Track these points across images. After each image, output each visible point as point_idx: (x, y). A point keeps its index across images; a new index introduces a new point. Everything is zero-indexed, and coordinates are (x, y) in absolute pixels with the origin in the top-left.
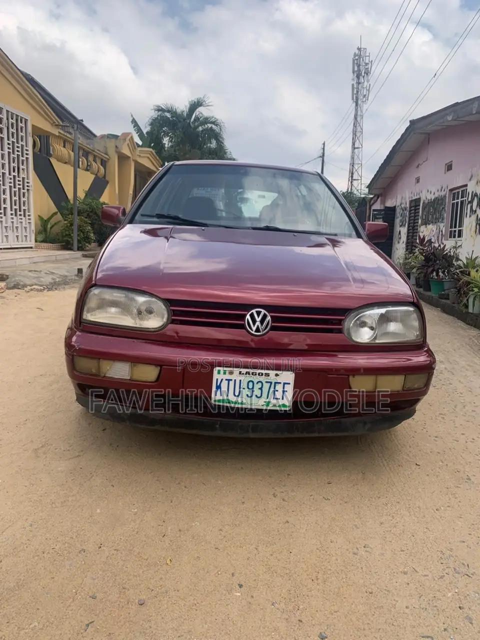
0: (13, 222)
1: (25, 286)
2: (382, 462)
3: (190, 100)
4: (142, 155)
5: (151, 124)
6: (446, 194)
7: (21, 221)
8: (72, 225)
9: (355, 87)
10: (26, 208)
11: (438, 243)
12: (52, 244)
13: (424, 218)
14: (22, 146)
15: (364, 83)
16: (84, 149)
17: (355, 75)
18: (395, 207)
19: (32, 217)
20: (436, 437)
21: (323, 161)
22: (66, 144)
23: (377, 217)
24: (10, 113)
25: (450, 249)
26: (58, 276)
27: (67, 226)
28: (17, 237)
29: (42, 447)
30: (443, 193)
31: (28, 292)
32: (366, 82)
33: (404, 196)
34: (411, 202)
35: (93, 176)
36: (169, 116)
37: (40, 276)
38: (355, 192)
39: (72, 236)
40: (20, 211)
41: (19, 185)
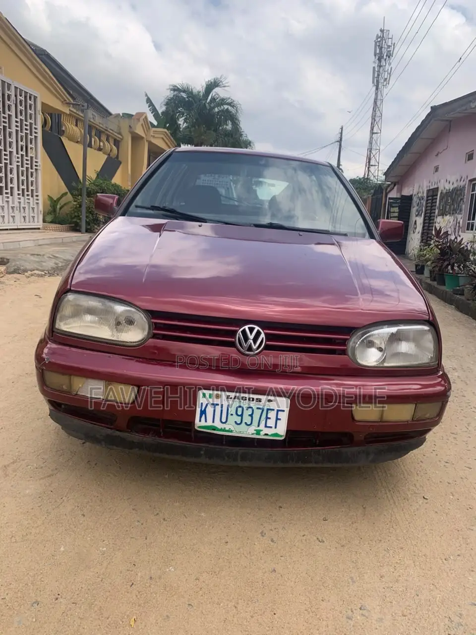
0: (20, 203)
1: (25, 271)
2: (386, 493)
3: (207, 80)
4: (156, 136)
5: (167, 104)
6: (465, 185)
7: (28, 201)
8: (80, 206)
9: (376, 70)
10: (34, 188)
11: (455, 235)
12: (60, 226)
13: (441, 208)
14: (31, 124)
15: (385, 66)
16: (97, 129)
17: (377, 58)
18: (411, 196)
19: (40, 198)
20: (447, 462)
21: (340, 145)
22: (79, 123)
23: (393, 205)
24: (19, 90)
25: (468, 243)
26: (61, 260)
27: (76, 208)
28: (24, 217)
29: (13, 463)
30: (462, 184)
31: (29, 277)
32: (387, 64)
33: (421, 185)
34: (428, 191)
35: (106, 157)
36: (185, 96)
37: (43, 260)
38: (372, 178)
39: (81, 218)
40: (28, 191)
41: (27, 164)
